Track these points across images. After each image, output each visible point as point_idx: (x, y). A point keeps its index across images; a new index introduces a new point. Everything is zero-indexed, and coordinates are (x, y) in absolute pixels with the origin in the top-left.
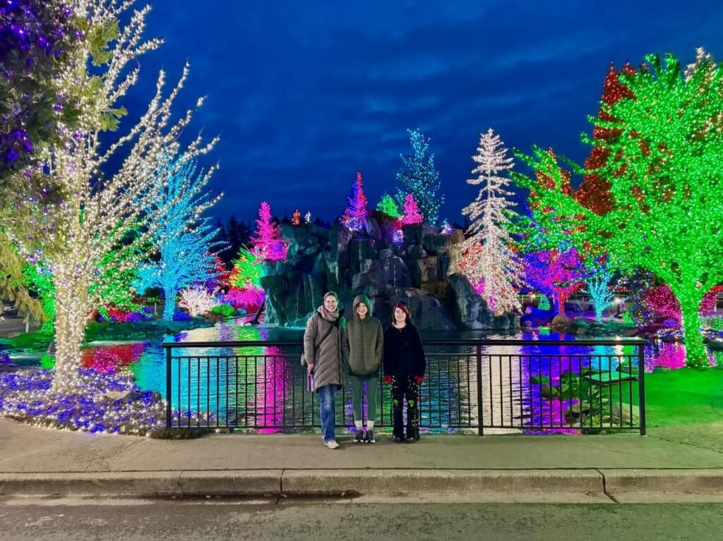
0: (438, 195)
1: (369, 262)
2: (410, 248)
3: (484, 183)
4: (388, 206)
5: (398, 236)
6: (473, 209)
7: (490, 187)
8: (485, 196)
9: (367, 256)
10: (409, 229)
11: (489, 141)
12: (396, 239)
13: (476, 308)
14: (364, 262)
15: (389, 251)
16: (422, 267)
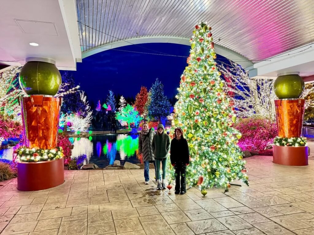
0: (115, 103)
1: (102, 118)
2: (109, 115)
3: (121, 105)
4: (105, 106)
5: (107, 112)
6: (119, 109)
7: (122, 105)
8: (121, 107)
9: (101, 116)
10: (109, 111)
11: (122, 98)
12: (106, 113)
13: (119, 125)
14: (101, 117)
15: (105, 116)
16: (111, 118)
